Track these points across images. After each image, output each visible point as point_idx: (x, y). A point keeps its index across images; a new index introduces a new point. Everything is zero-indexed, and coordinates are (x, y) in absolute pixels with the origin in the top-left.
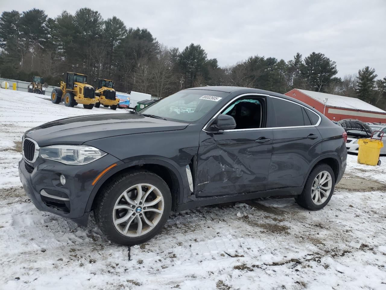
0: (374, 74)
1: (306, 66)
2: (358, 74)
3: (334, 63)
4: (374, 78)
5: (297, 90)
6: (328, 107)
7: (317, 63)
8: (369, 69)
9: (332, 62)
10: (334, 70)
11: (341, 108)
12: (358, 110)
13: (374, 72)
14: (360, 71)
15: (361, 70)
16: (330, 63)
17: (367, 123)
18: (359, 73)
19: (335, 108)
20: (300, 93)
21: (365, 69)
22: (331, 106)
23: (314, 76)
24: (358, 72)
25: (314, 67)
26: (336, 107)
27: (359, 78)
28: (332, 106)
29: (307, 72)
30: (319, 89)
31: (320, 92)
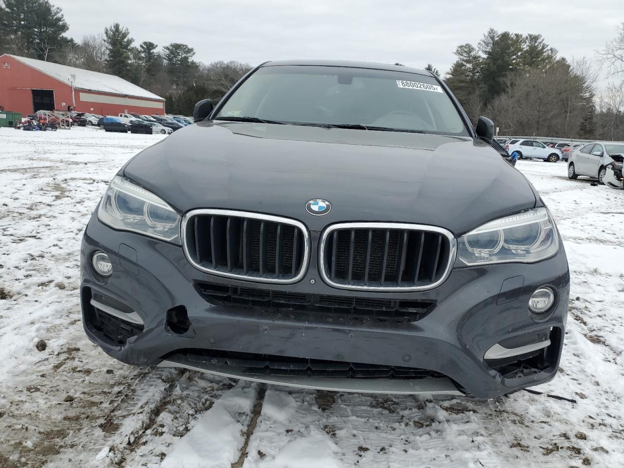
0: (129, 37)
1: (7, 10)
2: (105, 35)
3: (59, 10)
4: (130, 43)
5: (9, 57)
6: (79, 91)
7: (27, 7)
8: (120, 28)
9: (54, 8)
10: (61, 23)
11: (99, 91)
12: (125, 96)
13: (128, 33)
14: (107, 30)
15: (109, 29)
16: (52, 9)
17: (143, 116)
18: (106, 33)
19: (89, 91)
20: (18, 62)
21: (114, 27)
22: (83, 89)
23: (28, 31)
24: (103, 31)
25: (24, 13)
26: (91, 90)
27: (108, 42)
28: (85, 89)
29: (13, 23)
30: (46, 58)
31: (47, 61)
